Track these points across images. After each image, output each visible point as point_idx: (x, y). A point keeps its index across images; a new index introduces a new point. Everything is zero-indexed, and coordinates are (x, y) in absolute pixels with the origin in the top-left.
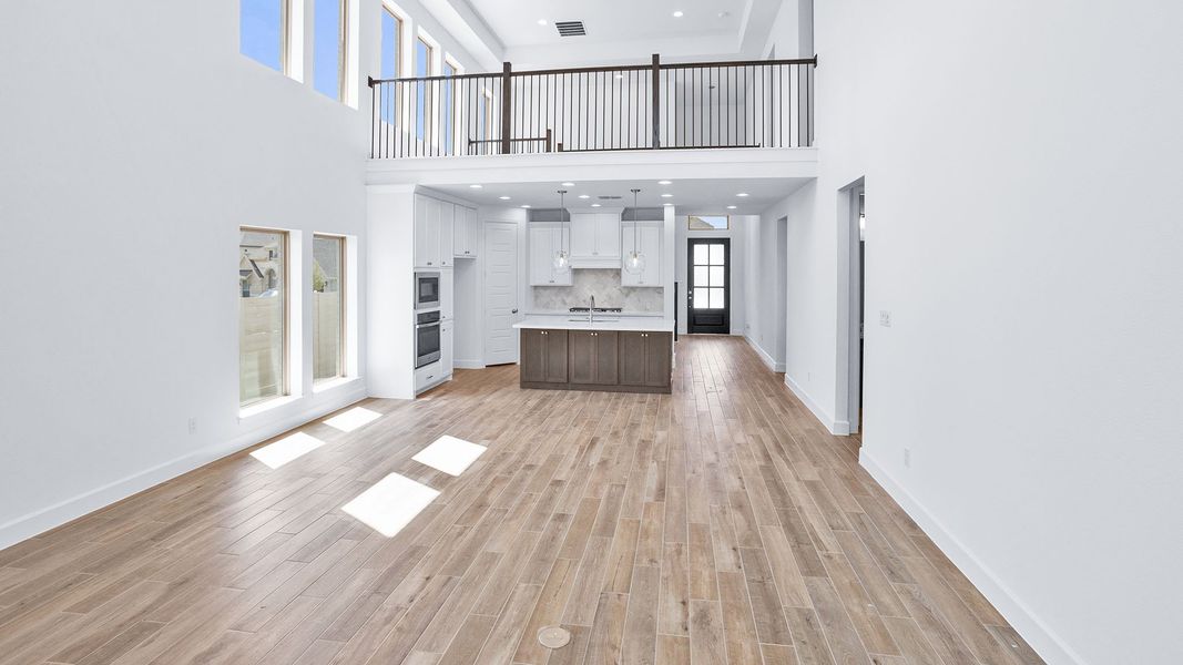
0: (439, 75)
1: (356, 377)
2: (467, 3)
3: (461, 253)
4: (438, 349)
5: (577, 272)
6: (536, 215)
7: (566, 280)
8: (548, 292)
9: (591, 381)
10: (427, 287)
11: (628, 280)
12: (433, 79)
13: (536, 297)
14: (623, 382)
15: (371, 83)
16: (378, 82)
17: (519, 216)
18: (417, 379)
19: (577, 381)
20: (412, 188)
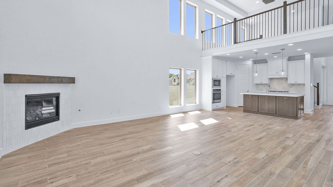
0: (225, 24)
1: (198, 104)
2: (226, 1)
3: (229, 74)
4: (220, 99)
5: (271, 79)
6: (255, 62)
7: (266, 81)
8: (261, 86)
9: (266, 112)
10: (216, 82)
11: (291, 81)
12: (223, 25)
13: (257, 87)
14: (277, 113)
15: (202, 32)
16: (204, 31)
17: (250, 63)
18: (212, 106)
19: (261, 111)
20: (211, 57)
